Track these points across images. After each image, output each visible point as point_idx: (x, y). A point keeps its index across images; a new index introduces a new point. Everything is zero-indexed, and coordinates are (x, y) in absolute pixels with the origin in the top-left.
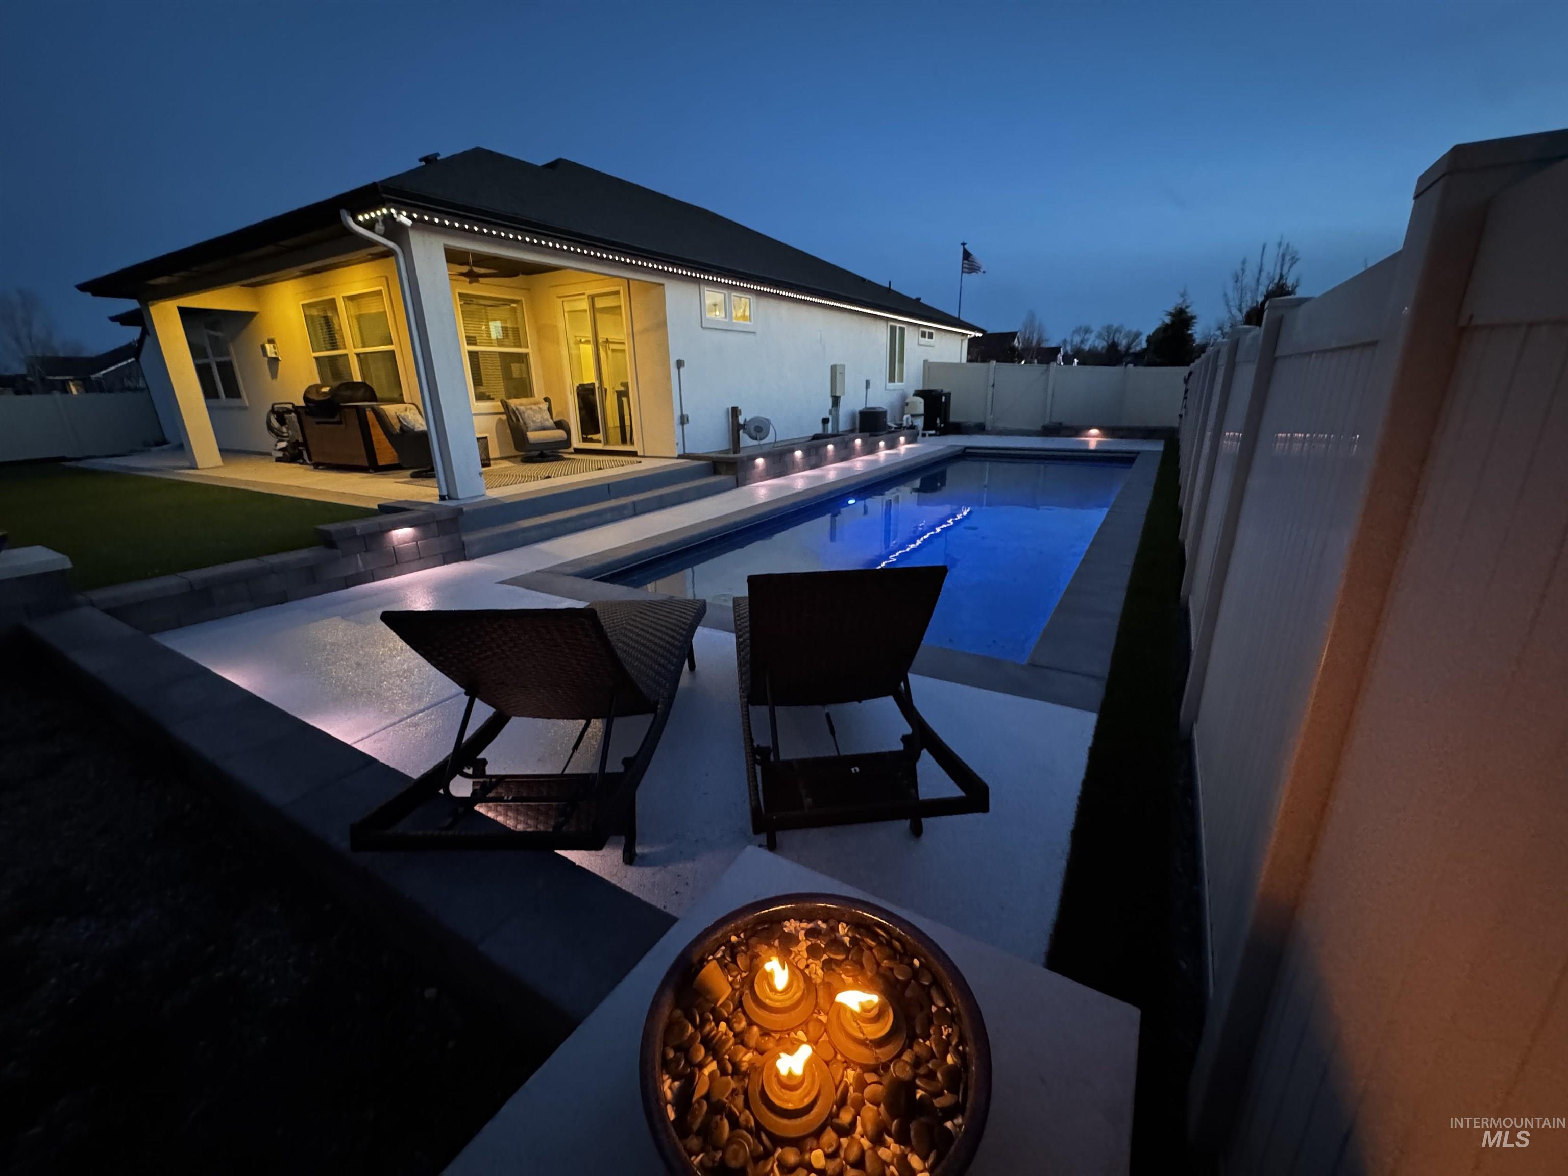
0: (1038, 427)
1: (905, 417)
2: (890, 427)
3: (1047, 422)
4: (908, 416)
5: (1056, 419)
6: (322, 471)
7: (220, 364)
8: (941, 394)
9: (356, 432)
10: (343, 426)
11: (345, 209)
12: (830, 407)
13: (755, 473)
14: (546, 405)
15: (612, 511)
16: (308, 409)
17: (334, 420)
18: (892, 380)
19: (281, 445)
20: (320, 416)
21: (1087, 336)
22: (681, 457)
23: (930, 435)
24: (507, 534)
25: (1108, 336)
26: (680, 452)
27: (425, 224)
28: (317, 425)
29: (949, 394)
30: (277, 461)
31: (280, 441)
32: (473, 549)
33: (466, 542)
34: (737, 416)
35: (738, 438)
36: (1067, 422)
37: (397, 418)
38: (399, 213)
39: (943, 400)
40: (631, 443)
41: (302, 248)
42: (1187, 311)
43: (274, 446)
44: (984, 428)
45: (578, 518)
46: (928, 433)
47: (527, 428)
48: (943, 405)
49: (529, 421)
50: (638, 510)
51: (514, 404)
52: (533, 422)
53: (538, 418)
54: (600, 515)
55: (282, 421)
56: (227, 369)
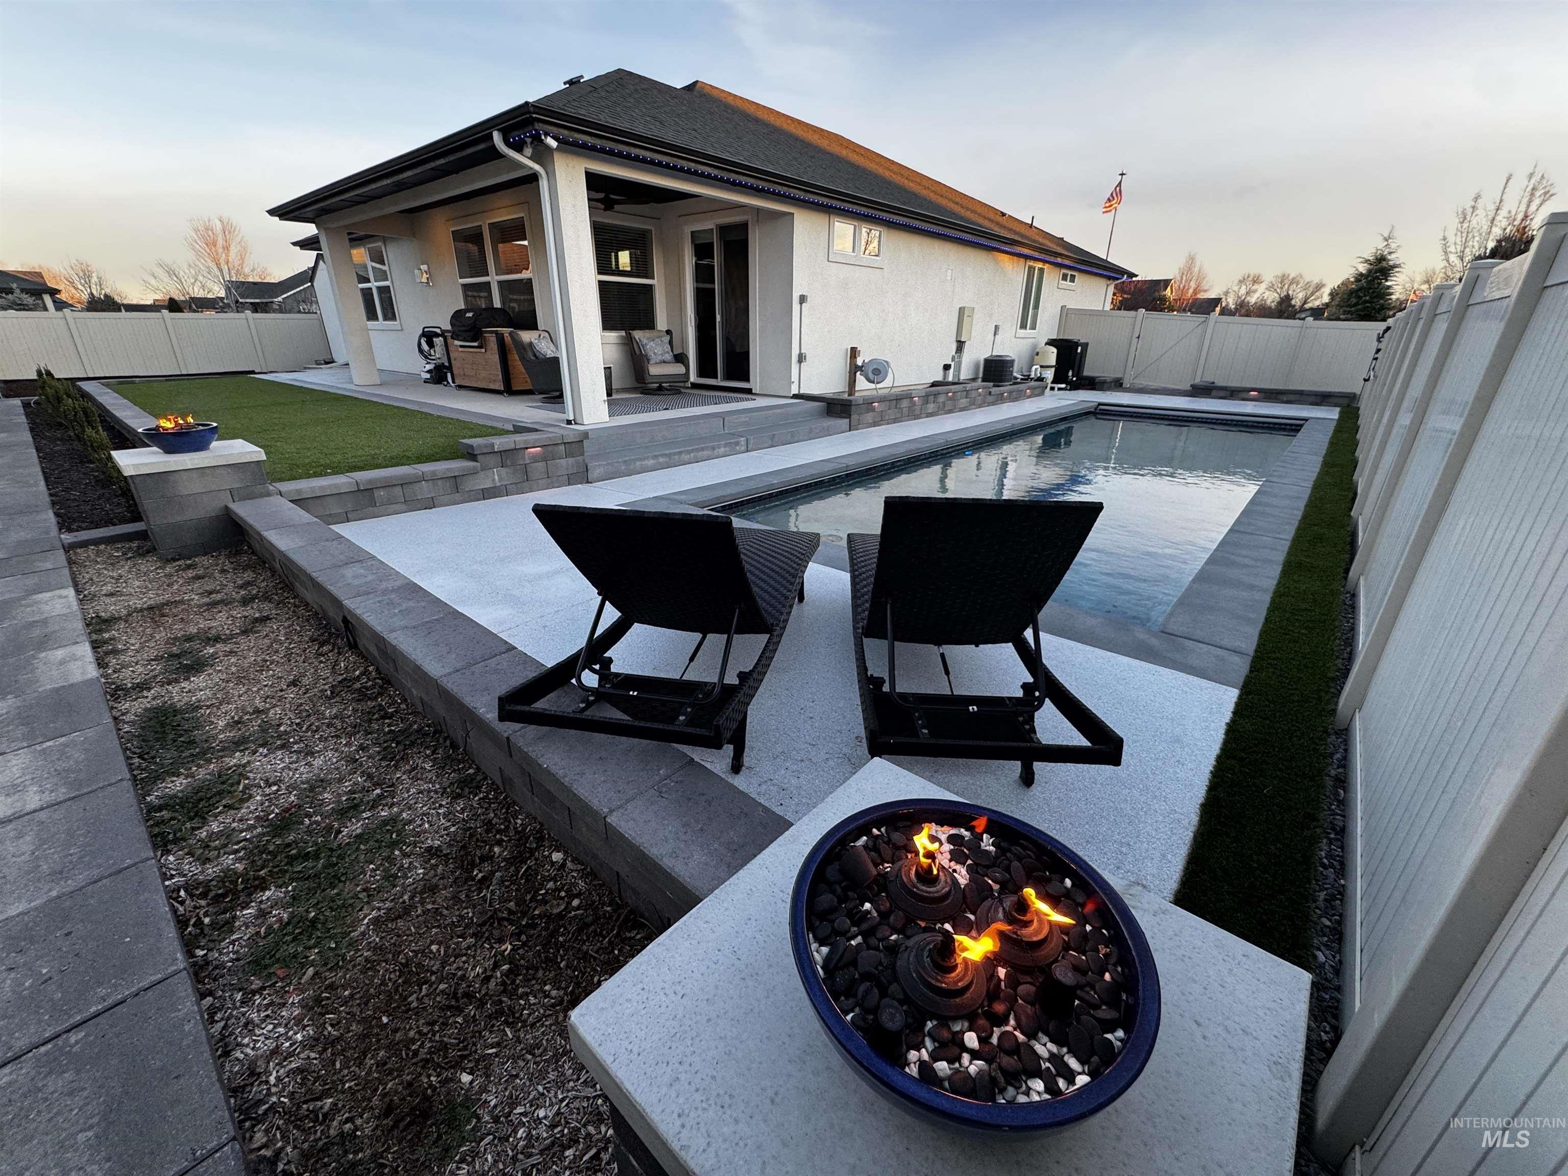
0: (1187, 387)
1: (1034, 367)
2: (1016, 378)
3: (1197, 381)
4: (1038, 366)
5: (1209, 378)
6: (463, 392)
7: (379, 288)
8: (1076, 344)
9: (494, 357)
10: (483, 350)
11: (498, 130)
12: (954, 353)
13: (869, 417)
14: (668, 337)
15: (725, 445)
16: (453, 333)
17: (476, 344)
18: (1023, 326)
19: (428, 367)
20: (464, 340)
21: (1256, 287)
22: (795, 396)
23: (1059, 389)
24: (625, 462)
25: (1282, 288)
26: (795, 391)
27: (569, 146)
28: (461, 349)
29: (1087, 344)
30: (425, 382)
31: (428, 363)
32: (594, 473)
33: (590, 465)
34: (855, 358)
35: (855, 381)
36: (1220, 383)
37: (531, 344)
38: (546, 134)
39: (1079, 351)
40: (747, 380)
41: (457, 173)
42: (1389, 257)
43: (422, 368)
44: (1121, 385)
45: (692, 451)
46: (1057, 386)
47: (648, 360)
48: (1078, 356)
49: (651, 354)
50: (750, 447)
51: (637, 334)
52: (655, 354)
53: (659, 350)
54: (713, 448)
55: (431, 345)
56: (385, 292)
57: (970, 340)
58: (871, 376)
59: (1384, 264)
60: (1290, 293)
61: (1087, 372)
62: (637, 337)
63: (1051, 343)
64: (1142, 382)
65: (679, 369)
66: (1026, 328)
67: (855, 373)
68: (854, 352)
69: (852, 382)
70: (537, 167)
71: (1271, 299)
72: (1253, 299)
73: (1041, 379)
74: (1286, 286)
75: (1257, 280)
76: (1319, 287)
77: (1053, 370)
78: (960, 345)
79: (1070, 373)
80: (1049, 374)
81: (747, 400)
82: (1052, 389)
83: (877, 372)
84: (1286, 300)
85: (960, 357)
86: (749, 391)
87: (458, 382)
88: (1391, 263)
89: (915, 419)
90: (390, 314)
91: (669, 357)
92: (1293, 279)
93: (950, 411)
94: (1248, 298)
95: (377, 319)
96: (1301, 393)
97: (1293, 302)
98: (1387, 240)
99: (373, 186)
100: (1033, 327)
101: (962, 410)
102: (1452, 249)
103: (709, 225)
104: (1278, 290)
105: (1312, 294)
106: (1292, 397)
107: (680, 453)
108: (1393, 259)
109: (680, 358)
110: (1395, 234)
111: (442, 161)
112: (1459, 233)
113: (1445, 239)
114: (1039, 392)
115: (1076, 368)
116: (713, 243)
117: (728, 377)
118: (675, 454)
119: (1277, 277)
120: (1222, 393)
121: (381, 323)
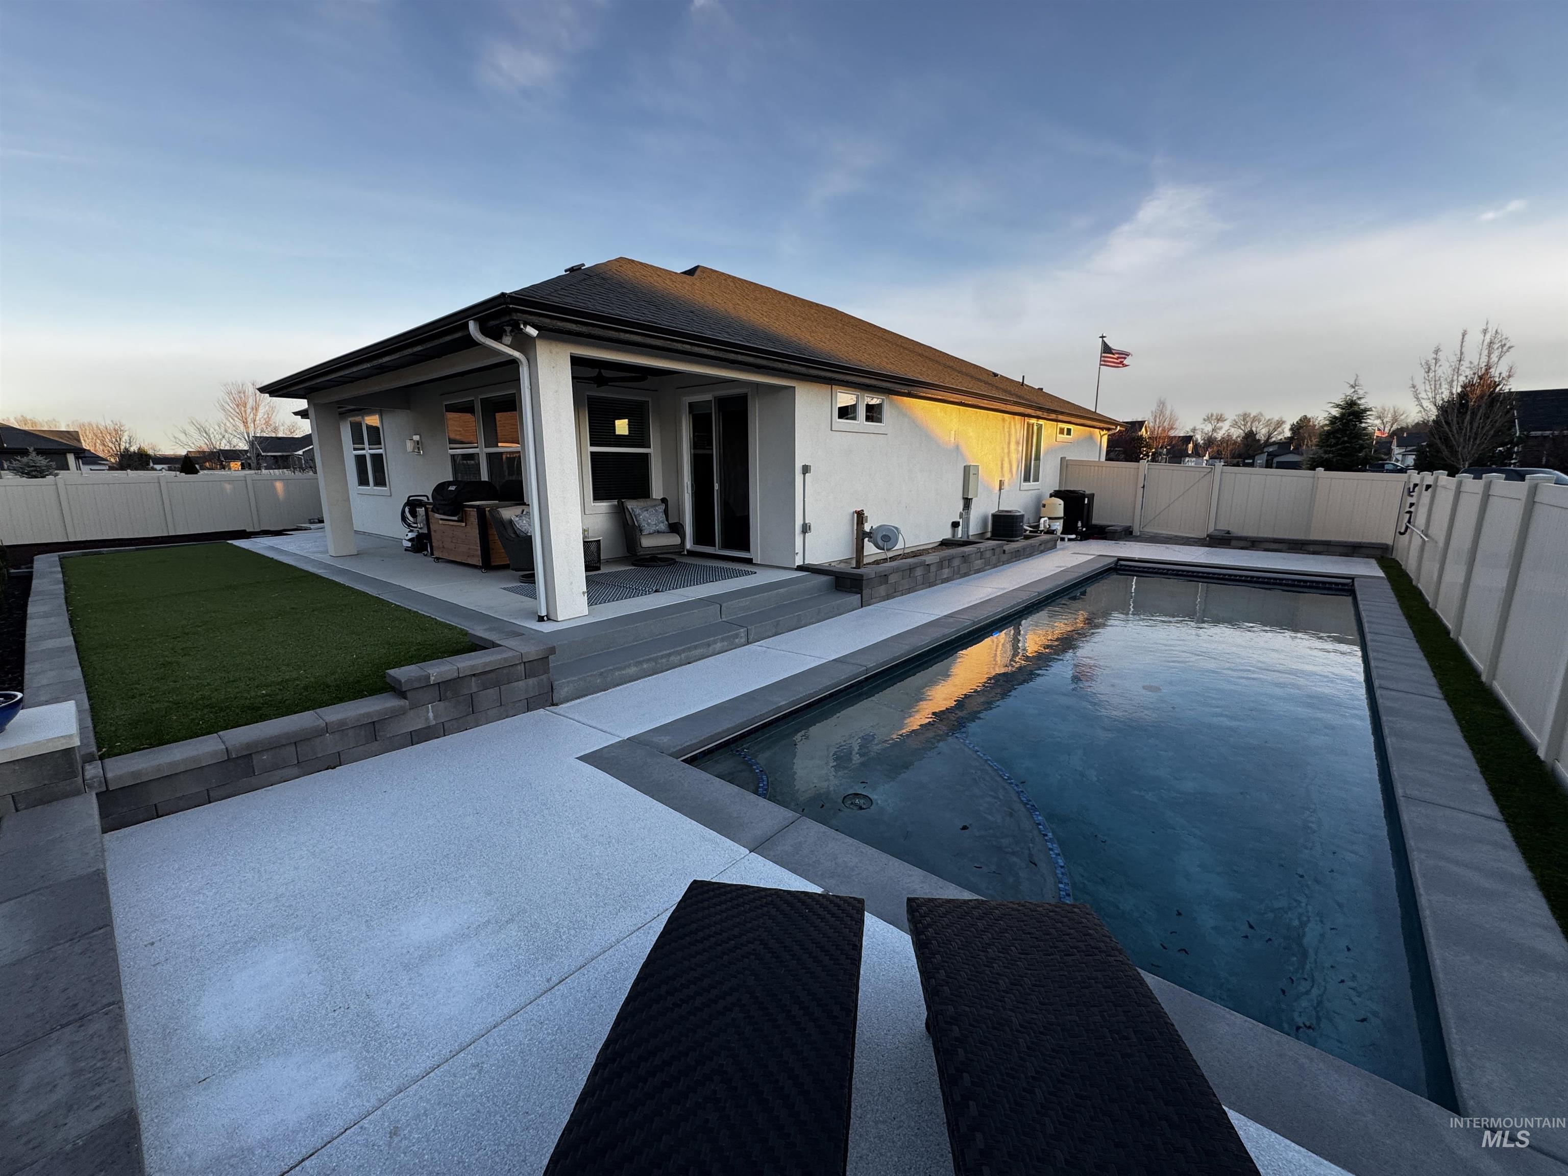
0: (1203, 534)
1: (1042, 520)
2: (1026, 532)
4: (1046, 519)
6: (441, 565)
7: (373, 456)
8: (1083, 496)
9: (474, 532)
10: (464, 524)
11: (474, 320)
12: (961, 510)
13: (882, 590)
14: (663, 507)
15: (723, 640)
16: (434, 506)
17: (455, 518)
18: (1027, 479)
19: (411, 535)
20: (444, 514)
21: (1220, 424)
22: (800, 568)
23: (1070, 540)
24: (601, 674)
25: (1245, 425)
26: (799, 562)
27: (550, 334)
28: (441, 522)
29: (1093, 495)
30: (406, 550)
31: (411, 531)
32: (562, 691)
33: (556, 683)
34: (862, 524)
35: (863, 547)
36: (1237, 531)
37: (511, 522)
38: (525, 324)
39: (1086, 502)
40: (747, 549)
41: (439, 356)
42: (1359, 402)
43: (405, 535)
44: (1131, 533)
45: (684, 651)
46: (1067, 537)
47: (641, 531)
48: (1086, 507)
49: (644, 524)
50: (751, 638)
51: (631, 505)
52: (648, 524)
53: (653, 521)
54: (709, 645)
55: (414, 514)
56: (378, 460)
57: (977, 496)
58: (880, 543)
59: (1356, 408)
60: (1254, 429)
61: (1095, 521)
62: (629, 507)
63: (1057, 494)
64: (1151, 530)
65: (675, 540)
66: (1029, 481)
67: (863, 540)
68: (860, 517)
69: (860, 549)
70: (516, 354)
71: (1237, 434)
72: (1219, 435)
73: (1050, 532)
74: (1249, 424)
75: (1220, 419)
76: (1280, 423)
77: (1062, 521)
78: (967, 502)
79: (1080, 524)
80: (1058, 526)
81: (747, 573)
82: (1063, 539)
83: (886, 537)
84: (1250, 436)
85: (968, 514)
86: (749, 561)
87: (436, 554)
88: (1362, 407)
89: (930, 587)
90: (380, 481)
91: (663, 527)
92: (1255, 417)
93: (966, 575)
94: (1215, 434)
95: (367, 484)
96: (1327, 544)
97: (1258, 437)
98: (1354, 387)
99: (355, 369)
100: (1036, 479)
101: (978, 571)
102: (1423, 395)
103: (708, 397)
104: (1242, 427)
105: (1275, 430)
106: (1317, 548)
107: (669, 655)
108: (1364, 403)
109: (676, 528)
110: (1361, 382)
111: (419, 348)
112: (1427, 382)
113: (1414, 387)
114: (1050, 546)
115: (1085, 519)
116: (711, 413)
117: (726, 545)
118: (662, 657)
119: (1238, 416)
120: (1242, 544)
121: (371, 488)
